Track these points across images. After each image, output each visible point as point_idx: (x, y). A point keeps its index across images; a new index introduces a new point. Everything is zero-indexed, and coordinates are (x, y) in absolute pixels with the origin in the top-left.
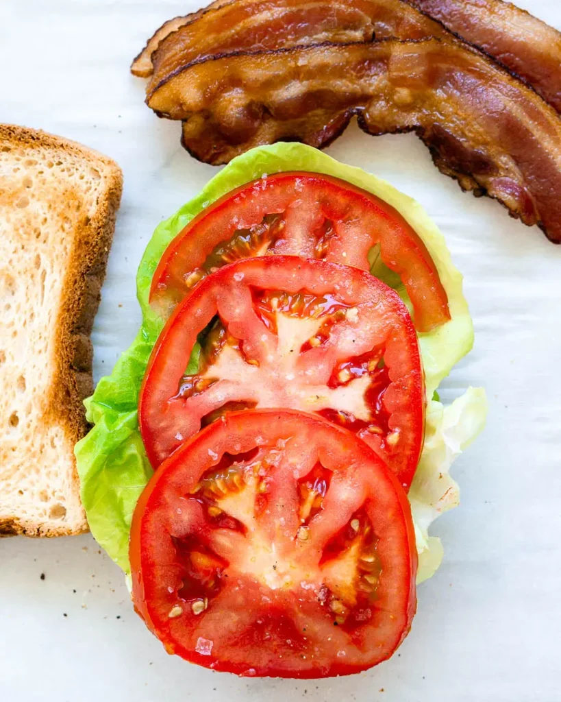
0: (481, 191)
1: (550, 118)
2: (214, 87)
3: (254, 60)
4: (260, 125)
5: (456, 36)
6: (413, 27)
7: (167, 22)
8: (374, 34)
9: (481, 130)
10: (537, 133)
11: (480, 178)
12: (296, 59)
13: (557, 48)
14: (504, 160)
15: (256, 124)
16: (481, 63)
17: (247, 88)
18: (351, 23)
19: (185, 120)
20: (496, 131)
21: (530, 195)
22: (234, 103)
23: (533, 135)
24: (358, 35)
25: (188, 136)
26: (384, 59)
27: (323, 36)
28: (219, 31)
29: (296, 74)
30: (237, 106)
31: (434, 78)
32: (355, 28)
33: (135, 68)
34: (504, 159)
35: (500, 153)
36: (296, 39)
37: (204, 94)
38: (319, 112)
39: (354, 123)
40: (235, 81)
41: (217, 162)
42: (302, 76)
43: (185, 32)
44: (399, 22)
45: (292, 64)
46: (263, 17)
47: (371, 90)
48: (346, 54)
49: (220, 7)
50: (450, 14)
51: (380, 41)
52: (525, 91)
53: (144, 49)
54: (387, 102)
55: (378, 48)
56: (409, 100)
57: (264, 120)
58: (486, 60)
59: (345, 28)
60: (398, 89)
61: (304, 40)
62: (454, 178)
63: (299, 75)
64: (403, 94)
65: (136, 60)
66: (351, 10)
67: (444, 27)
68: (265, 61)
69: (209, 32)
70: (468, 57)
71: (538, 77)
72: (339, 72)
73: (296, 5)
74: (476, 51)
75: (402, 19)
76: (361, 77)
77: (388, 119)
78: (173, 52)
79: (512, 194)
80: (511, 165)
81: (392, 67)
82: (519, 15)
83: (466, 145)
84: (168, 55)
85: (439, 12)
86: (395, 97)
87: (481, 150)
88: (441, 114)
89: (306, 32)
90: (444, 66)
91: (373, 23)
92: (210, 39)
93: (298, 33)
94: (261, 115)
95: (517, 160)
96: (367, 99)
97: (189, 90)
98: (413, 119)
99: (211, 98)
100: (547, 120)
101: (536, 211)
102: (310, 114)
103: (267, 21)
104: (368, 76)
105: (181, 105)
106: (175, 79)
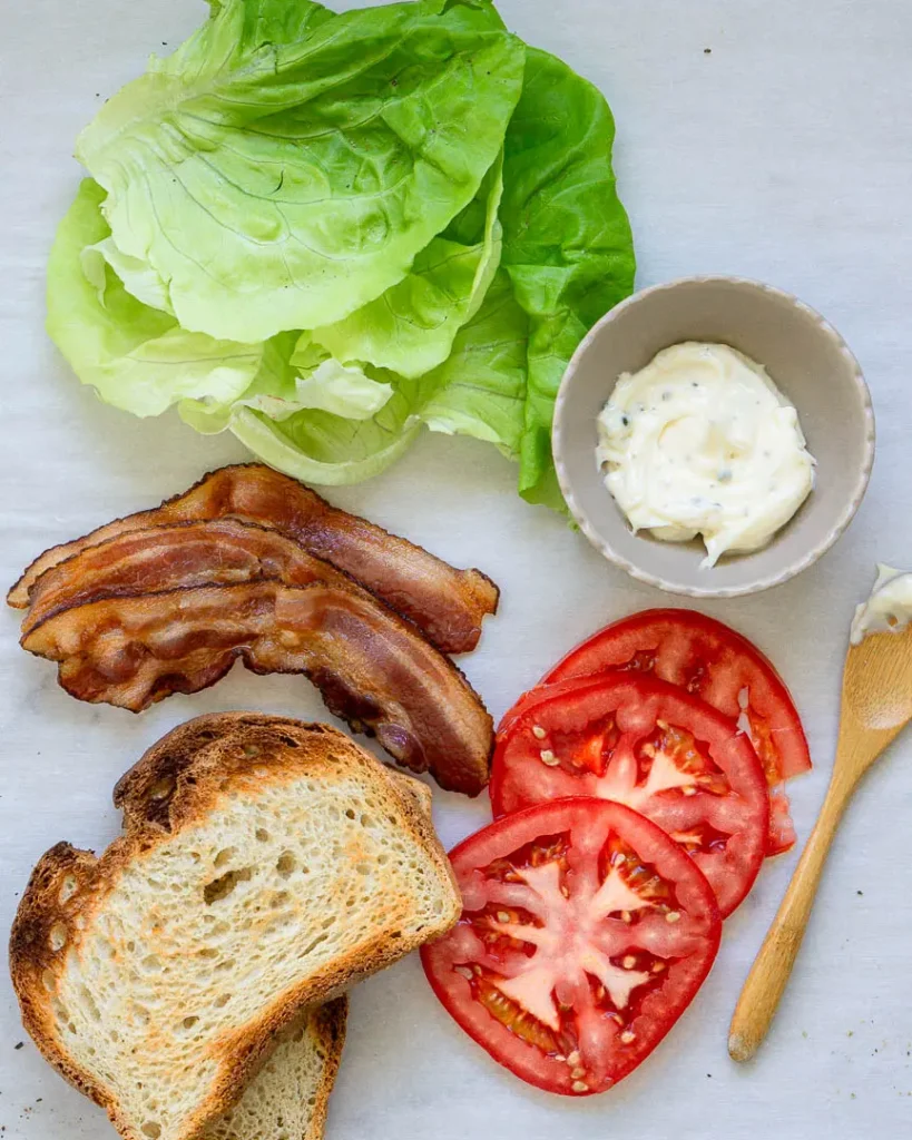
0: (371, 733)
1: (439, 668)
2: (91, 630)
3: (133, 603)
4: (141, 663)
5: (347, 574)
6: (300, 568)
7: (46, 551)
8: (262, 571)
9: (368, 676)
10: (426, 682)
11: (369, 723)
12: (177, 603)
13: (450, 587)
14: (392, 707)
15: (136, 664)
16: (369, 607)
17: (126, 630)
18: (237, 563)
19: (61, 662)
20: (383, 679)
21: (420, 744)
22: (111, 646)
23: (421, 684)
24: (244, 574)
25: (64, 677)
26: (271, 598)
27: (207, 573)
28: (99, 567)
29: (178, 616)
30: (117, 648)
31: (320, 620)
32: (241, 567)
33: (11, 599)
34: (392, 705)
35: (389, 700)
36: (179, 577)
37: (81, 636)
38: (204, 650)
39: (239, 662)
40: (113, 622)
41: (97, 700)
42: (184, 617)
43: (64, 567)
44: (287, 560)
45: (174, 607)
46: (145, 555)
47: (257, 631)
48: (230, 596)
49: (101, 544)
50: (341, 550)
51: (267, 579)
52: (412, 639)
53: (22, 578)
54: (274, 640)
55: (267, 588)
56: (296, 642)
57: (145, 659)
58: (376, 605)
59: (230, 567)
60: (283, 631)
61: (187, 579)
62: (344, 719)
63: (181, 617)
64: (289, 636)
65: (13, 589)
66: (236, 549)
67: (334, 566)
68: (145, 605)
69: (89, 567)
70: (356, 601)
71: (432, 616)
72: (222, 612)
73: (181, 542)
74: (364, 592)
75: (290, 557)
76: (247, 617)
77: (275, 660)
78: (51, 590)
79: (399, 743)
80: (400, 711)
81: (278, 612)
82: (412, 551)
83: (353, 689)
84: (45, 593)
85: (331, 548)
86: (282, 639)
87: (369, 695)
88: (329, 657)
89: (190, 568)
90: (333, 608)
91: (260, 561)
92: (91, 575)
93: (180, 571)
94: (142, 653)
95: (407, 707)
96: (252, 637)
97: (66, 632)
98: (299, 661)
99: (88, 641)
100: (435, 669)
101: (426, 760)
102: (193, 653)
103: (149, 559)
104: (255, 615)
105: (57, 647)
106: (50, 622)
